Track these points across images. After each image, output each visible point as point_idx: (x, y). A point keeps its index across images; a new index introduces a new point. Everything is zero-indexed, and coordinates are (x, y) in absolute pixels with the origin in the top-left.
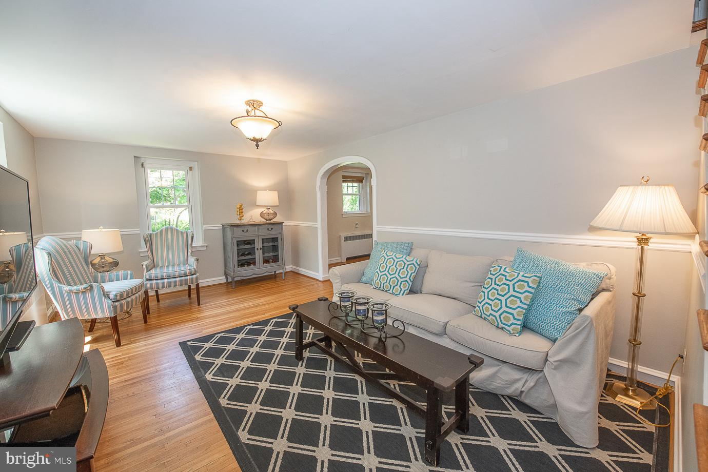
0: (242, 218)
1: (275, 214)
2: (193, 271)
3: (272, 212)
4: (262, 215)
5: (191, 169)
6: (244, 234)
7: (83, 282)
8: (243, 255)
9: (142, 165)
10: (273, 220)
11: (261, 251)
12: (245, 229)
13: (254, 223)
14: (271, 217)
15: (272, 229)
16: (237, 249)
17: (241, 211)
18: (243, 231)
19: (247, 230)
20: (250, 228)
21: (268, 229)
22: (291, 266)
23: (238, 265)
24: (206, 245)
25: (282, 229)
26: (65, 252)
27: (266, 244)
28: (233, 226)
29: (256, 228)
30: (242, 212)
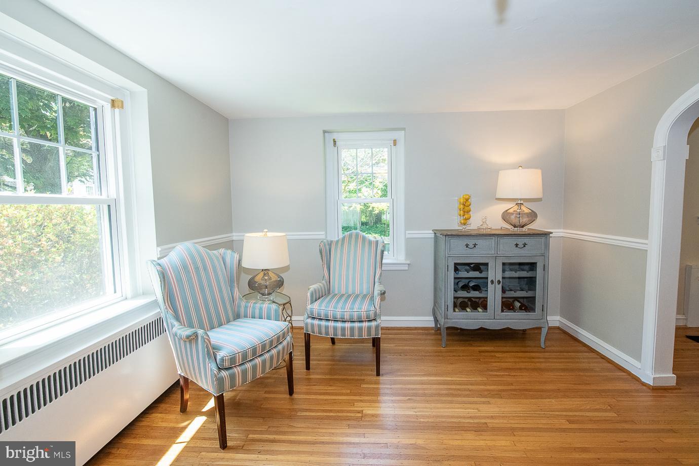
0: (469, 222)
1: (533, 216)
2: (372, 314)
3: (526, 211)
4: (505, 216)
5: (395, 142)
6: (469, 251)
7: (195, 322)
8: (465, 288)
9: (335, 142)
10: (530, 226)
11: (499, 287)
12: (471, 242)
13: (489, 232)
14: (524, 220)
15: (525, 245)
16: (455, 278)
17: (465, 208)
18: (467, 246)
19: (475, 245)
20: (480, 242)
21: (517, 245)
22: (558, 318)
23: (455, 306)
24: (408, 262)
25: (547, 246)
26: (197, 268)
27: (508, 274)
28: (450, 235)
29: (493, 241)
30: (469, 212)
